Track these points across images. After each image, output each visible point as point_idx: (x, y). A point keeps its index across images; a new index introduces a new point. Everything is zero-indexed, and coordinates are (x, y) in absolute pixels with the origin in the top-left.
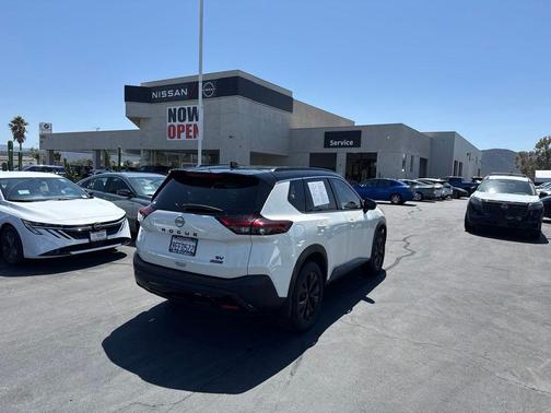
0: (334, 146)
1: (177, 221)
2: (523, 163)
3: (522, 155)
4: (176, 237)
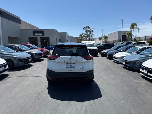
0: (36, 35)
1: (70, 59)
2: (77, 40)
3: (77, 38)
4: (68, 63)
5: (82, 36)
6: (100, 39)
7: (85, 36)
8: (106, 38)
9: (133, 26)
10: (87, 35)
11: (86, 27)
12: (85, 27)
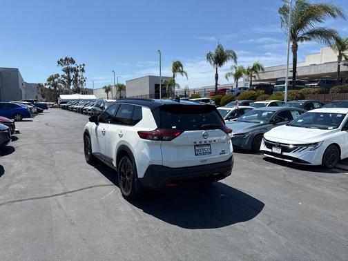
1: (204, 135)
4: (197, 146)
5: (56, 80)
6: (108, 90)
7: (63, 83)
8: (121, 88)
9: (177, 67)
10: (70, 81)
11: (64, 59)
12: (61, 60)
